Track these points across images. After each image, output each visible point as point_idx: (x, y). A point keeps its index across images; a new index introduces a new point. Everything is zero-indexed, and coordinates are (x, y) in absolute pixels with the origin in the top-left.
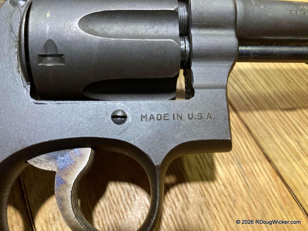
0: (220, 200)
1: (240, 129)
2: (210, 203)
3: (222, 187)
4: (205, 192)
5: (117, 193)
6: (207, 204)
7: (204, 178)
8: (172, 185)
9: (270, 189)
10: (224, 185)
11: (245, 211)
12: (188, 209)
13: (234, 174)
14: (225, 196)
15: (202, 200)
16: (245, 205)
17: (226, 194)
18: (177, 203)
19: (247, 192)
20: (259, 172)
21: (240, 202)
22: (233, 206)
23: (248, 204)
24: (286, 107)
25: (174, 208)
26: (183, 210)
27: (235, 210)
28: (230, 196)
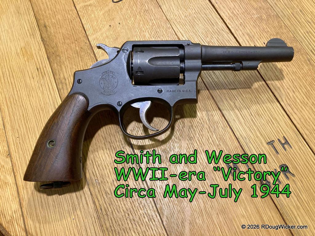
0: (197, 125)
1: (209, 97)
2: (194, 126)
3: (199, 120)
4: (192, 122)
5: (157, 121)
6: (192, 126)
7: (192, 116)
8: (179, 119)
9: (219, 121)
10: (199, 119)
11: (207, 129)
12: (184, 127)
13: (204, 115)
14: (200, 123)
15: (190, 124)
16: (208, 127)
17: (200, 122)
18: (180, 125)
19: (209, 122)
20: (215, 115)
21: (206, 126)
22: (202, 127)
23: (209, 126)
24: (231, 88)
25: (179, 127)
26: (182, 128)
27: (203, 129)
28: (202, 123)
